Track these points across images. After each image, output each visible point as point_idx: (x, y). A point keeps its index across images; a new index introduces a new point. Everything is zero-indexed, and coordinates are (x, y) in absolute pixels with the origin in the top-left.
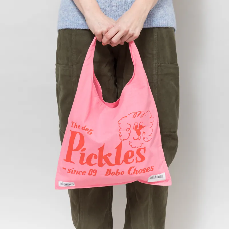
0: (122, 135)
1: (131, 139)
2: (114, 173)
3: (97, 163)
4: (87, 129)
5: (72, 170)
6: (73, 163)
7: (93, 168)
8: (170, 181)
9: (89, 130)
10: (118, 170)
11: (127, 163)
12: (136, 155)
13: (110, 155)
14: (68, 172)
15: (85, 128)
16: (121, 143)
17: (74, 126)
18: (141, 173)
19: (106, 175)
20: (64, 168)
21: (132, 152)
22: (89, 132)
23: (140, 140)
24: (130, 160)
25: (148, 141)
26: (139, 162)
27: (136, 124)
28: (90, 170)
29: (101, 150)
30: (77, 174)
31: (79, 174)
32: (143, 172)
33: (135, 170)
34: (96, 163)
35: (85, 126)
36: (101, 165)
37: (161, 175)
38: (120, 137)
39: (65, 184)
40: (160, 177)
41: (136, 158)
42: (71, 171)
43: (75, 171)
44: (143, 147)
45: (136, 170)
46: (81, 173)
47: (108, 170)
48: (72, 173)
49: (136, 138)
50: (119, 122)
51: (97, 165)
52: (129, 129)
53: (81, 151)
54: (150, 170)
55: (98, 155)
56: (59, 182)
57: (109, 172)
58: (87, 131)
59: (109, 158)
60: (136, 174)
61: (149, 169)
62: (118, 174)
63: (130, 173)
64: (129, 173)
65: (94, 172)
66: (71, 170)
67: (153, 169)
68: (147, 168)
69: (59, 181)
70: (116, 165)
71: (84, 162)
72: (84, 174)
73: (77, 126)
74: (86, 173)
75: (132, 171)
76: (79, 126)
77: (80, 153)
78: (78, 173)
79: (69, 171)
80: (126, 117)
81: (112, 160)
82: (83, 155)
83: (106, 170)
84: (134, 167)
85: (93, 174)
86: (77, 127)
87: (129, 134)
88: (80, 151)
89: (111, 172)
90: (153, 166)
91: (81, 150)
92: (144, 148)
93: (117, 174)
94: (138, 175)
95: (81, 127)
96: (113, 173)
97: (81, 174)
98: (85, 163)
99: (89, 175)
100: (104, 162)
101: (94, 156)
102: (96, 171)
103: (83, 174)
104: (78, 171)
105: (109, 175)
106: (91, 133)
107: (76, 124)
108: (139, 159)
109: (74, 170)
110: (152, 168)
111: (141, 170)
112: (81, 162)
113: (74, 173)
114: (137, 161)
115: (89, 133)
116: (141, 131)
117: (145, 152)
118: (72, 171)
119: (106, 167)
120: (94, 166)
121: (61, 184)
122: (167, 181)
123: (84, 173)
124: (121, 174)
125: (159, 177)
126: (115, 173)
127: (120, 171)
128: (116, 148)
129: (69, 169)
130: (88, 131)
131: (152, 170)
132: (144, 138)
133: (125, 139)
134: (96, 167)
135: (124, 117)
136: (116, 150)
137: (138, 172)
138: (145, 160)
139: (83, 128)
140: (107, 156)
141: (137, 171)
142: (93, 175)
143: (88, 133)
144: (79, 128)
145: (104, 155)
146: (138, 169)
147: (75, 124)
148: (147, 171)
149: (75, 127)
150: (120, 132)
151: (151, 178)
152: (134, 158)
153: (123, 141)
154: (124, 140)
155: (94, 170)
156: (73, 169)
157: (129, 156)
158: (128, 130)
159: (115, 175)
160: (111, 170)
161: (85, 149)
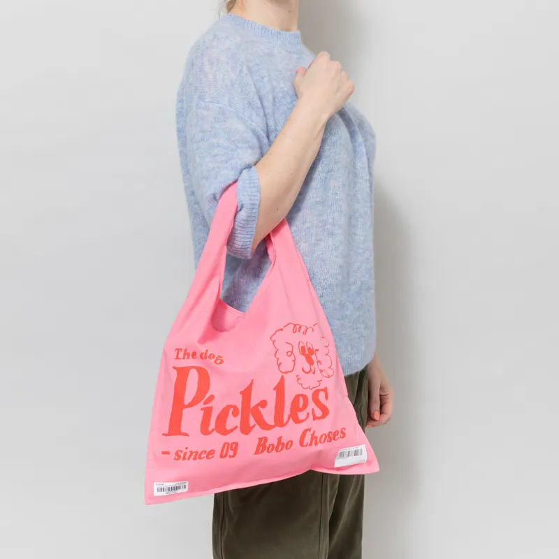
0: (281, 363)
1: (298, 370)
2: (273, 445)
3: (239, 426)
4: (212, 356)
5: (185, 451)
6: (186, 434)
7: (230, 438)
8: (375, 463)
9: (216, 356)
10: (280, 439)
11: (297, 421)
12: (311, 405)
13: (263, 404)
14: (177, 458)
15: (208, 354)
16: (282, 378)
17: (181, 355)
18: (324, 442)
19: (257, 452)
20: (164, 453)
21: (305, 397)
22: (217, 359)
23: (314, 373)
24: (302, 415)
25: (329, 377)
26: (319, 418)
27: (301, 345)
28: (225, 444)
29: (247, 393)
30: (195, 459)
31: (200, 458)
32: (328, 441)
33: (313, 435)
34: (236, 428)
35: (207, 351)
36: (246, 429)
37: (359, 448)
38: (279, 365)
39: (169, 489)
40: (357, 455)
41: (313, 409)
42: (182, 455)
43: (192, 453)
44: (322, 387)
45: (315, 435)
46: (205, 455)
47: (260, 439)
48: (184, 459)
49: (307, 369)
50: (273, 339)
51: (238, 430)
52: (292, 352)
53: (205, 403)
54: (339, 436)
55: (239, 407)
56: (155, 487)
57: (262, 446)
58: (213, 358)
59: (262, 411)
60: (316, 444)
61: (338, 434)
62: (280, 447)
63: (305, 444)
64: (301, 443)
65: (231, 449)
66: (181, 452)
67: (344, 434)
68: (333, 431)
69: (155, 484)
70: (277, 428)
71: (210, 429)
72: (210, 456)
73: (188, 354)
74: (215, 455)
75: (307, 439)
76: (194, 354)
77: (202, 409)
78: (197, 456)
79: (178, 456)
80: (282, 330)
81: (268, 415)
82: (207, 412)
83: (257, 441)
84: (310, 430)
85: (231, 453)
86: (191, 357)
87: (294, 361)
88: (201, 405)
89: (267, 445)
90: (344, 429)
91: (203, 401)
92: (325, 390)
93: (279, 449)
94: (320, 447)
95: (198, 355)
96: (271, 448)
97: (205, 458)
98: (213, 430)
99: (222, 456)
100: (252, 421)
101: (231, 410)
102: (237, 444)
103: (208, 457)
104: (197, 452)
105: (263, 451)
106: (222, 362)
107: (186, 350)
108: (319, 413)
109: (189, 450)
110: (342, 432)
111: (324, 436)
112: (205, 430)
113: (189, 459)
114: (315, 418)
115: (219, 361)
116: (313, 357)
117: (327, 397)
118: (185, 454)
119: (257, 432)
120: (231, 434)
121: (161, 490)
122: (369, 462)
123: (210, 454)
124: (286, 449)
125: (356, 453)
126: (275, 445)
127: (284, 441)
128: (274, 389)
129: (178, 451)
130: (215, 359)
131: (343, 437)
132: (321, 371)
133: (288, 372)
134: (236, 436)
135: (278, 331)
136: (275, 392)
137: (318, 440)
138: (329, 415)
139: (204, 356)
140: (259, 408)
141: (316, 438)
142: (230, 456)
143: (215, 362)
144: (193, 358)
145: (252, 406)
146: (318, 435)
147: (183, 351)
148: (334, 439)
149: (184, 358)
150: (277, 356)
151: (342, 455)
152: (309, 410)
153: (285, 375)
154: (286, 373)
155: (233, 443)
156: (187, 448)
157: (299, 406)
158: (289, 354)
159: (274, 451)
160: (266, 439)
161: (212, 398)
